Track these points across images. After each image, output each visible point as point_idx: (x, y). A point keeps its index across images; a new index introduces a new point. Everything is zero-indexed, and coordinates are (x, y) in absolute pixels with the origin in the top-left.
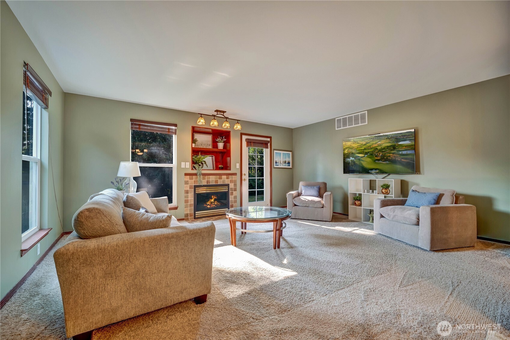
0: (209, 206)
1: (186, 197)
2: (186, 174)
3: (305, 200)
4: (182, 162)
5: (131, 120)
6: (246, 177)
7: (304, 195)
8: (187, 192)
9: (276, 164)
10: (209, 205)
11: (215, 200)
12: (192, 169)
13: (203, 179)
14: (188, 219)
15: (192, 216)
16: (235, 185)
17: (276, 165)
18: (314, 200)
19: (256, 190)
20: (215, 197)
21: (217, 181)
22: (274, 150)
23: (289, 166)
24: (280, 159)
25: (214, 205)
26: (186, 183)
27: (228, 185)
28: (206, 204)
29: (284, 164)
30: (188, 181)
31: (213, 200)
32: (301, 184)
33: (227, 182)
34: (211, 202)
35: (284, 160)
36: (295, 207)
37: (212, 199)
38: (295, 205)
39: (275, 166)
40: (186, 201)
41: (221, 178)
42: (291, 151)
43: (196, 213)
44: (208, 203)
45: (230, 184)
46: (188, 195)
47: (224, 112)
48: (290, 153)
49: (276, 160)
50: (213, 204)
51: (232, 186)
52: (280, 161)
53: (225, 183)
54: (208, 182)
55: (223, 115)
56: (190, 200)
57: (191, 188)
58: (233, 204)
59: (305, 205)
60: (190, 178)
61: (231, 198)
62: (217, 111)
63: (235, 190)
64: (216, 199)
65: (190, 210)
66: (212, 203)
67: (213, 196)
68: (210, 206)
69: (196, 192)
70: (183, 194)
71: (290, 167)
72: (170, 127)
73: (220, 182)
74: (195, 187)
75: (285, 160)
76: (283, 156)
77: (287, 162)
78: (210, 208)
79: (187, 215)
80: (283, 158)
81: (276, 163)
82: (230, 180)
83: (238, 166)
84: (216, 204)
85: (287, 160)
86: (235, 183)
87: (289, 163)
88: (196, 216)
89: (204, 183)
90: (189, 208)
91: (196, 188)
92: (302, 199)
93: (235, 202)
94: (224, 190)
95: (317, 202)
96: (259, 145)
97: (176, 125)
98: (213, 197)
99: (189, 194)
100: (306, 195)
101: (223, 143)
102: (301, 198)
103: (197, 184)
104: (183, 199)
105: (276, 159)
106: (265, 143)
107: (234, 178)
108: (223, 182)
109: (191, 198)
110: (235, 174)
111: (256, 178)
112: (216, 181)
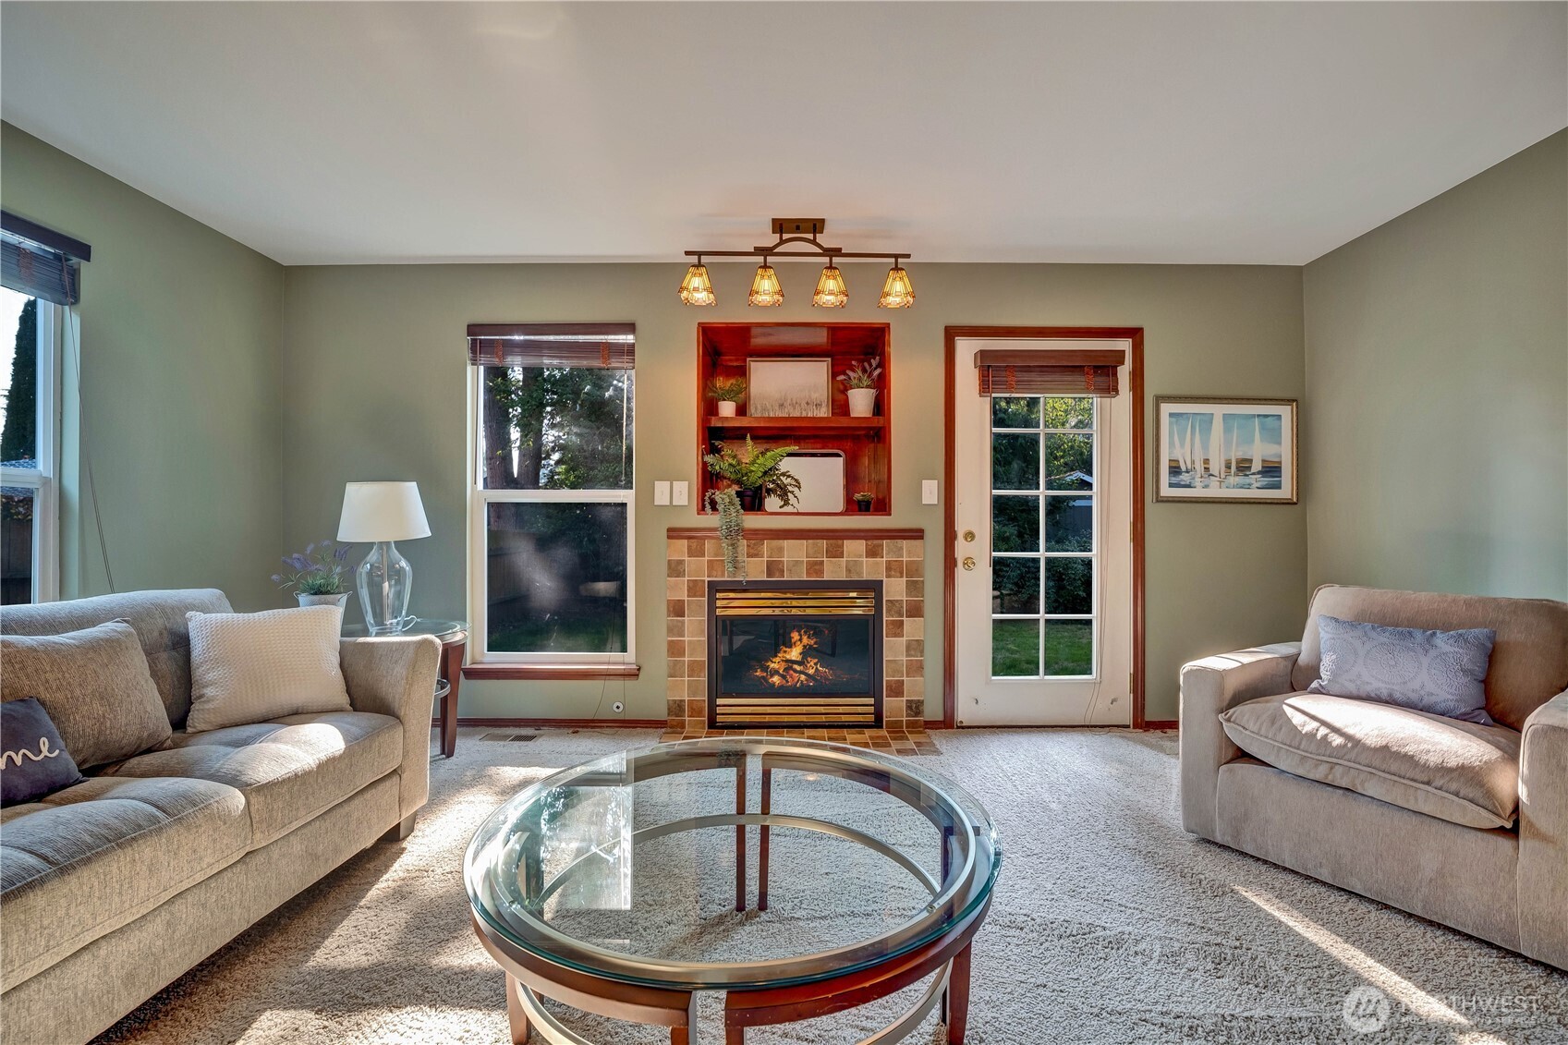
0: (776, 679)
1: (670, 631)
2: (674, 533)
3: (1323, 731)
4: (656, 482)
5: (473, 329)
6: (978, 552)
7: (1336, 689)
8: (677, 609)
9: (1174, 480)
10: (776, 672)
11: (807, 652)
12: (702, 509)
13: (749, 556)
14: (682, 725)
15: (700, 713)
16: (915, 587)
17: (1171, 485)
18: (1410, 749)
19: (1042, 616)
20: (805, 640)
21: (816, 563)
22: (1160, 399)
23: (1278, 486)
24: (1205, 446)
25: (803, 677)
26: (675, 569)
27: (874, 587)
28: (765, 669)
29: (1233, 480)
30: (681, 562)
31: (794, 654)
32: (1325, 603)
33: (869, 569)
34: (787, 661)
35: (1235, 454)
36: (1236, 766)
37: (790, 645)
38: (1241, 755)
39: (1166, 491)
40: (675, 649)
41: (836, 553)
42: (1288, 401)
43: (719, 701)
44: (772, 665)
45: (885, 579)
46: (683, 622)
47: (816, 226)
48: (1285, 412)
49: (1178, 455)
50: (795, 671)
51: (895, 589)
52: (1206, 461)
53: (860, 574)
54: (772, 567)
55: (814, 242)
56: (690, 642)
57: (693, 589)
58: (905, 678)
59: (1319, 774)
60: (689, 547)
61: (893, 650)
62: (780, 226)
63: (916, 611)
64: (811, 646)
65: (691, 688)
66: (791, 668)
67: (799, 632)
68: (783, 677)
69: (719, 612)
70: (662, 618)
71: (1286, 491)
72: (613, 337)
73: (833, 571)
74: (714, 588)
75: (1240, 455)
76: (1227, 430)
77: (1257, 466)
78: (781, 687)
79: (676, 708)
80: (1228, 443)
81: (1175, 470)
82: (888, 563)
83: (931, 492)
84: (811, 672)
85: (1259, 452)
86: (913, 575)
87: (1271, 470)
88: (719, 718)
89: (755, 570)
90: (686, 679)
91: (718, 595)
92: (1297, 719)
93: (917, 668)
94: (858, 607)
95: (1443, 770)
96: (1057, 377)
97: (630, 327)
98: (795, 636)
99: (686, 618)
100: (1352, 688)
101: (868, 387)
102: (1289, 711)
103: (723, 575)
104: (661, 639)
105: (1173, 445)
106: (1096, 368)
107: (909, 553)
108: (849, 571)
109: (695, 632)
110: (917, 534)
111: (1042, 554)
112: (816, 567)
